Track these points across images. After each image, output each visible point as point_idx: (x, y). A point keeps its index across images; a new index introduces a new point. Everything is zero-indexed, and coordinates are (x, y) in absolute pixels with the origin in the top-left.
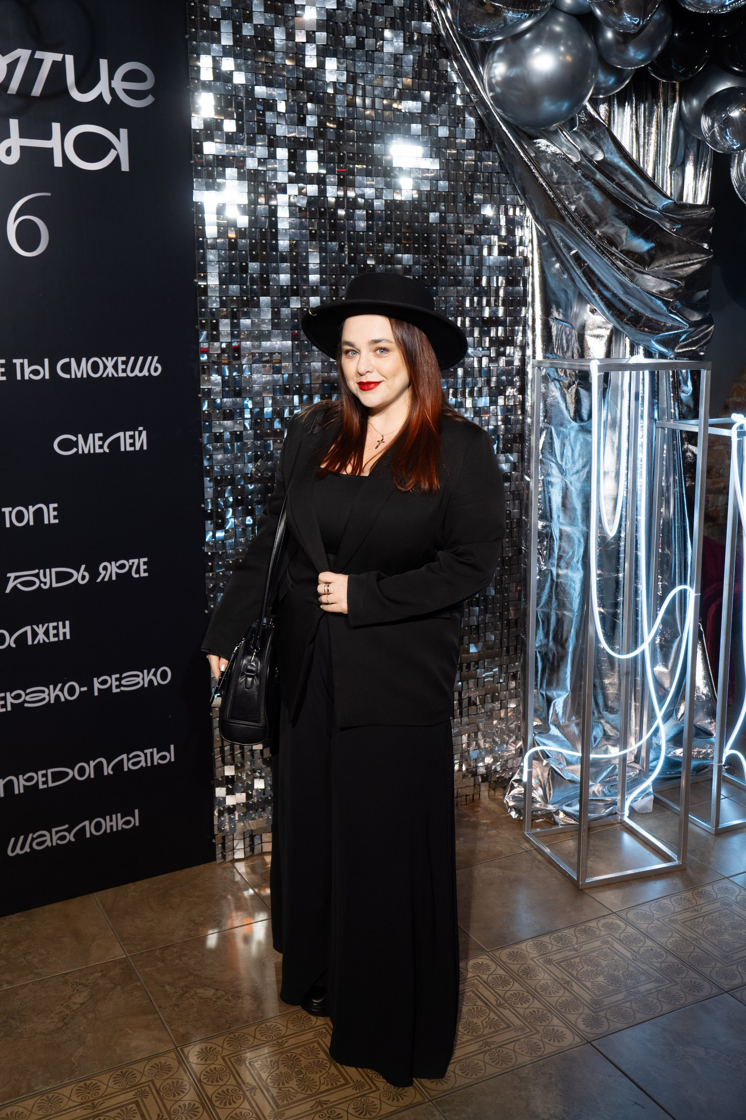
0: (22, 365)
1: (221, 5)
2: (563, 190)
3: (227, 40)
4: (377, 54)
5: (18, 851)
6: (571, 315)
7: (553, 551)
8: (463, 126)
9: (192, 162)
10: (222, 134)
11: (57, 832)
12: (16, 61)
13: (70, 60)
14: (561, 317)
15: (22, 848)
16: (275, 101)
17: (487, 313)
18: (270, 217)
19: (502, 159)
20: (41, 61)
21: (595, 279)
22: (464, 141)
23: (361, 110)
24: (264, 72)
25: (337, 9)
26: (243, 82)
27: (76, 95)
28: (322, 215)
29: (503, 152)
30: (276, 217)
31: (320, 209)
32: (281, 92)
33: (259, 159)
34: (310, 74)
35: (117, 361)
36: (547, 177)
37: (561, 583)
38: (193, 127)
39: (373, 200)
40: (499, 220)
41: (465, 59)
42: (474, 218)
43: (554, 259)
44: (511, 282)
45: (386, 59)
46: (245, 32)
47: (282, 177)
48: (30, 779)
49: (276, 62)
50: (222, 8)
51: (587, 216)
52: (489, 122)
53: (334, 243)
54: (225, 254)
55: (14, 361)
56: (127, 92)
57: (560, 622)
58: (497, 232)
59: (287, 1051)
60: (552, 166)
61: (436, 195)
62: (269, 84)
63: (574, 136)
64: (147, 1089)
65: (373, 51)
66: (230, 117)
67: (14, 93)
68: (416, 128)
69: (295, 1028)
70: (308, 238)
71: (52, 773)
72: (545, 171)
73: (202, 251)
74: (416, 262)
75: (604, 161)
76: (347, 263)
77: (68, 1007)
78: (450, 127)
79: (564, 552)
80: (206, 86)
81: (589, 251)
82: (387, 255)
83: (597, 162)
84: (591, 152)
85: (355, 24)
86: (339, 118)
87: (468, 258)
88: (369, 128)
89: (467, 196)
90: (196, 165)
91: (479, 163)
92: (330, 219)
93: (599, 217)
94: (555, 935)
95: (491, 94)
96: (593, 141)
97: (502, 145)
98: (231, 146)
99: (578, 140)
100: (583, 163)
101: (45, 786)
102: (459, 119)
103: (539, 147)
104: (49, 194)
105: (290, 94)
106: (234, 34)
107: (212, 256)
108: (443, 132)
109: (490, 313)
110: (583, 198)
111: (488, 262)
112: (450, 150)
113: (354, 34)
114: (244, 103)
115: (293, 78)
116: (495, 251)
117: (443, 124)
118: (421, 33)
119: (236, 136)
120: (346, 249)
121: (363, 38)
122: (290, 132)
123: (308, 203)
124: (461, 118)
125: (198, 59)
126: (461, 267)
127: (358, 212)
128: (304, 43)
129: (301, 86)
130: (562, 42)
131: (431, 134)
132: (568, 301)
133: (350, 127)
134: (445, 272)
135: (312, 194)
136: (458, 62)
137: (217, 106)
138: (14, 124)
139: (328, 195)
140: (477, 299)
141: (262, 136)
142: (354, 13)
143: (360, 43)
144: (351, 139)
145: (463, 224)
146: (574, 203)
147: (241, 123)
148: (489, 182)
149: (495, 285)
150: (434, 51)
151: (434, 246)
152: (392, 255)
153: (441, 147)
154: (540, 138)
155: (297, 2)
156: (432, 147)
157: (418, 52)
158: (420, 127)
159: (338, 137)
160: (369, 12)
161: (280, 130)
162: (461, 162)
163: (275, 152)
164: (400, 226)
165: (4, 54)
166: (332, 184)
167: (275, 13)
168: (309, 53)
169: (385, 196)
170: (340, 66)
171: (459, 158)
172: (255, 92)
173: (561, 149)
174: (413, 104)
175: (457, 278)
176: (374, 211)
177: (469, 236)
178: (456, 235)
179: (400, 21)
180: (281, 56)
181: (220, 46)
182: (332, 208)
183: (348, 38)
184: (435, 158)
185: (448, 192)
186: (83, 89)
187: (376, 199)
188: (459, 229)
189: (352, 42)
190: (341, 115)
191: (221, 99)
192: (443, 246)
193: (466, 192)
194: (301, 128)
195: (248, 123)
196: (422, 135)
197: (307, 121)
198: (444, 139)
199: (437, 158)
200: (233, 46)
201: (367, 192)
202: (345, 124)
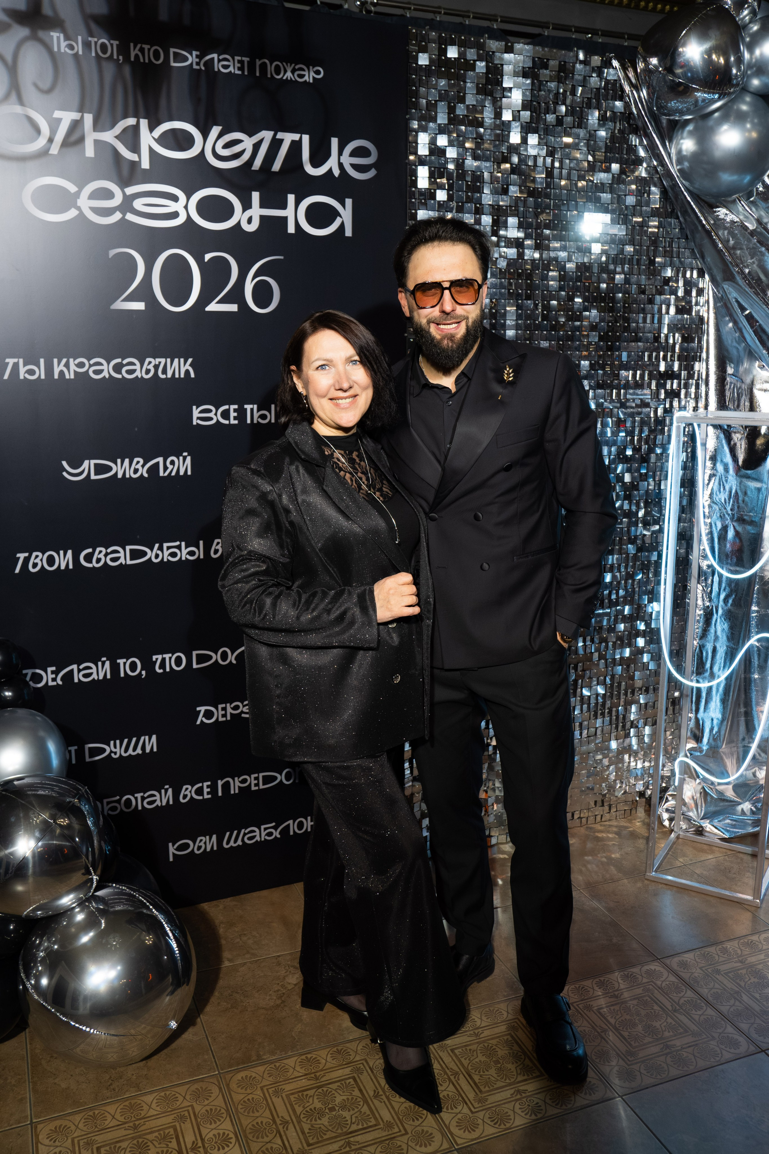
0: (252, 410)
1: (439, 88)
2: (738, 255)
3: (442, 119)
4: (574, 130)
5: (232, 843)
6: (741, 369)
8: (649, 196)
10: (435, 202)
11: (265, 829)
12: (261, 141)
13: (306, 139)
14: (733, 372)
15: (236, 841)
16: (481, 172)
17: (662, 367)
19: (684, 226)
20: (281, 141)
21: (765, 338)
22: (649, 209)
23: (558, 180)
24: (474, 147)
26: (454, 156)
27: (309, 169)
28: (519, 276)
29: (685, 219)
31: (518, 270)
32: (487, 165)
34: (514, 149)
36: (725, 242)
39: (565, 262)
40: (677, 281)
41: (654, 136)
42: (656, 280)
43: (727, 319)
44: (686, 339)
45: (582, 135)
46: (458, 112)
48: (244, 781)
49: (484, 138)
50: (440, 91)
51: (759, 279)
52: (674, 193)
53: (529, 302)
55: (246, 406)
56: (353, 166)
58: (674, 292)
59: (484, 1042)
60: (728, 233)
61: (621, 258)
62: (475, 158)
63: (750, 205)
64: (362, 1067)
65: (570, 128)
66: (441, 187)
67: (257, 169)
68: (606, 197)
69: (489, 1020)
70: (506, 296)
71: (263, 777)
72: (722, 237)
74: (602, 320)
76: (540, 320)
77: (283, 986)
78: (636, 196)
80: (422, 161)
81: (761, 312)
82: (575, 313)
84: (766, 220)
85: (556, 103)
86: (538, 188)
87: (649, 316)
88: (564, 198)
89: (650, 259)
92: (527, 279)
94: (720, 947)
95: (678, 167)
97: (685, 213)
99: (754, 209)
100: (758, 230)
101: (257, 788)
102: (645, 189)
103: (718, 216)
104: (282, 257)
105: (495, 167)
106: (449, 114)
108: (631, 200)
109: (665, 368)
110: (756, 263)
111: (666, 320)
112: (636, 217)
113: (555, 113)
114: (455, 175)
115: (499, 152)
116: (672, 310)
117: (631, 193)
118: (613, 112)
119: (447, 205)
120: (540, 307)
121: (562, 116)
122: (493, 201)
123: (508, 265)
124: (647, 189)
125: (416, 136)
126: (642, 325)
127: (551, 274)
128: (509, 121)
129: (506, 159)
130: (749, 120)
131: (618, 202)
132: (740, 356)
133: (548, 196)
134: (627, 329)
135: (511, 257)
136: (647, 139)
137: (430, 178)
138: (256, 196)
139: (526, 258)
140: (654, 354)
141: (469, 205)
142: (555, 94)
143: (560, 121)
144: (548, 207)
145: (645, 286)
146: (747, 266)
147: (451, 192)
148: (669, 247)
149: (671, 341)
150: (624, 127)
151: (619, 305)
152: (581, 313)
153: (627, 215)
154: (719, 207)
155: (505, 85)
156: (619, 214)
157: (610, 128)
158: (609, 196)
159: (537, 206)
160: (568, 93)
161: (485, 198)
162: (646, 228)
163: (480, 219)
164: (589, 286)
165: (250, 136)
166: (529, 247)
167: (485, 95)
168: (514, 130)
169: (577, 259)
170: (541, 141)
171: (644, 225)
172: (466, 165)
173: (738, 217)
174: (603, 175)
175: (638, 334)
176: (566, 273)
177: (650, 296)
178: (637, 295)
179: (595, 101)
180: (488, 133)
181: (436, 124)
182: (528, 270)
183: (548, 116)
184: (621, 224)
185: (632, 255)
186: (316, 164)
187: (567, 261)
188: (641, 290)
189: (552, 120)
190: (539, 185)
191: (434, 172)
192: (626, 305)
193: (649, 256)
194: (504, 197)
195: (457, 193)
196: (611, 203)
197: (509, 191)
198: (630, 207)
199: (624, 224)
200: (447, 124)
201: (560, 255)
202: (542, 193)
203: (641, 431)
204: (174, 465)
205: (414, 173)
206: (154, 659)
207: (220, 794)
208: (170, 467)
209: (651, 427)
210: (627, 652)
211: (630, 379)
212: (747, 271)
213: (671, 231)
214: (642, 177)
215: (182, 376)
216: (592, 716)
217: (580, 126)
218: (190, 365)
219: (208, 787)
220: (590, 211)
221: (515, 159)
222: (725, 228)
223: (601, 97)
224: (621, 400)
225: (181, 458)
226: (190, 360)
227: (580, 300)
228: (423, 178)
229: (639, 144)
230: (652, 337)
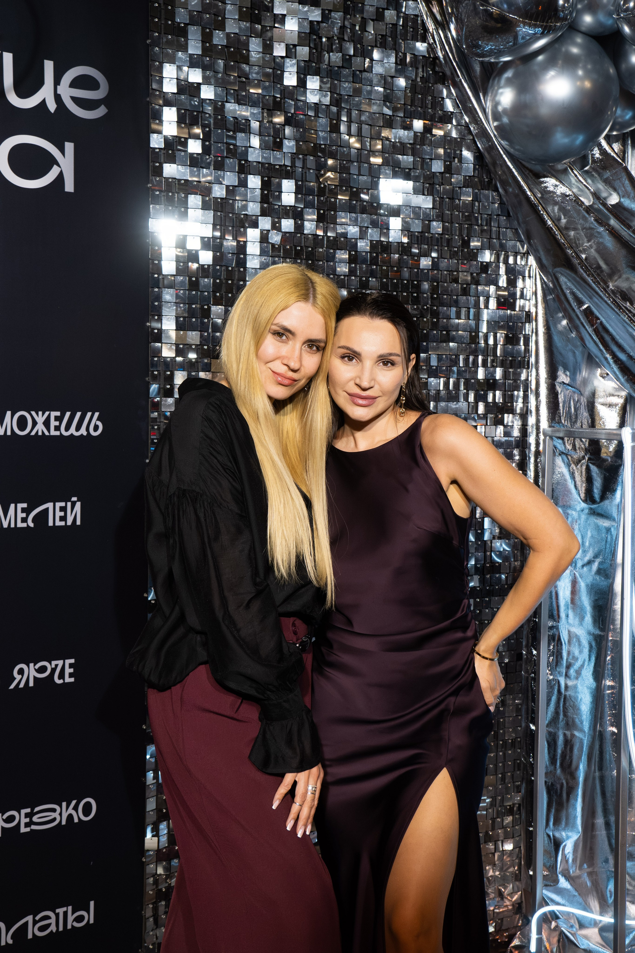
1: (190, 8)
2: (574, 236)
3: (195, 48)
4: (365, 75)
6: (579, 378)
7: (562, 657)
8: (460, 162)
9: (150, 185)
10: (186, 155)
14: (567, 380)
16: (247, 121)
17: (482, 375)
18: (238, 254)
19: (504, 199)
21: (607, 338)
22: (461, 178)
23: (346, 138)
24: (237, 88)
25: (322, 22)
26: (212, 97)
28: (298, 255)
29: (506, 191)
30: (245, 254)
31: (296, 247)
32: (255, 112)
33: (227, 187)
34: (288, 93)
35: (49, 416)
36: (556, 221)
37: (570, 696)
38: (152, 146)
39: (356, 240)
40: (498, 268)
41: (465, 85)
42: (471, 266)
43: (560, 315)
44: (510, 340)
45: (375, 81)
46: (216, 41)
47: (254, 208)
49: (250, 77)
50: (190, 12)
51: (599, 267)
52: (491, 157)
54: (184, 294)
56: (74, 99)
57: (569, 743)
58: (495, 283)
60: (560, 209)
61: (428, 238)
62: (240, 101)
63: (586, 176)
65: (361, 71)
66: (196, 137)
68: (407, 160)
72: (552, 214)
73: (156, 290)
75: (618, 205)
78: (445, 161)
79: (574, 657)
80: (169, 101)
81: (603, 306)
83: (611, 205)
84: (604, 195)
85: (342, 40)
86: (320, 144)
87: (464, 310)
88: (354, 159)
89: (463, 240)
90: (154, 188)
91: (477, 204)
92: (307, 260)
93: (611, 269)
95: (496, 124)
96: (607, 182)
97: (504, 184)
98: (195, 169)
99: (589, 181)
100: (596, 206)
102: (455, 153)
103: (546, 187)
105: (265, 115)
106: (203, 42)
107: (168, 295)
108: (438, 166)
109: (486, 375)
110: (595, 247)
111: (485, 315)
112: (445, 186)
113: (340, 51)
114: (213, 122)
115: (271, 96)
116: (493, 304)
117: (438, 157)
118: (414, 54)
119: (202, 158)
121: (350, 56)
122: (263, 157)
123: (282, 239)
124: (458, 152)
125: (160, 68)
126: (455, 321)
128: (282, 57)
129: (278, 107)
130: (581, 65)
131: (422, 168)
132: (577, 362)
133: (333, 156)
134: (437, 326)
135: (287, 230)
136: (457, 89)
137: (180, 123)
139: (306, 232)
140: (471, 358)
141: (231, 160)
142: (341, 27)
143: (347, 62)
144: (333, 169)
145: (458, 272)
146: (584, 251)
147: (207, 143)
148: (486, 225)
149: (491, 342)
150: (428, 75)
151: (425, 295)
153: (434, 183)
154: (547, 177)
155: (276, 11)
156: (424, 183)
157: (410, 76)
158: (411, 159)
159: (320, 168)
160: (358, 28)
161: (252, 154)
162: (457, 202)
163: (246, 179)
164: (387, 271)
166: (311, 220)
167: (252, 22)
168: (289, 70)
169: (371, 236)
170: (323, 86)
171: (455, 197)
172: (226, 110)
173: (570, 190)
174: (404, 133)
175: (451, 333)
176: (358, 253)
177: (465, 286)
178: (450, 284)
179: (392, 39)
180: (256, 71)
181: (186, 54)
182: (310, 247)
183: (333, 55)
184: (428, 195)
185: (442, 234)
186: (23, 94)
187: (360, 239)
188: (454, 277)
189: (337, 60)
190: (323, 141)
191: (186, 116)
192: (435, 296)
193: (462, 235)
194: (278, 154)
195: (216, 144)
196: (414, 168)
197: (284, 146)
198: (438, 174)
199: (430, 195)
200: (202, 55)
201: (350, 230)
202: (327, 152)
205: (158, 116)
211: (441, 388)
212: (584, 256)
213: (489, 205)
214: (451, 137)
220: (387, 177)
221: (291, 107)
222: (556, 203)
223: (399, 36)
228: (170, 122)
229: (447, 97)
230: (468, 336)
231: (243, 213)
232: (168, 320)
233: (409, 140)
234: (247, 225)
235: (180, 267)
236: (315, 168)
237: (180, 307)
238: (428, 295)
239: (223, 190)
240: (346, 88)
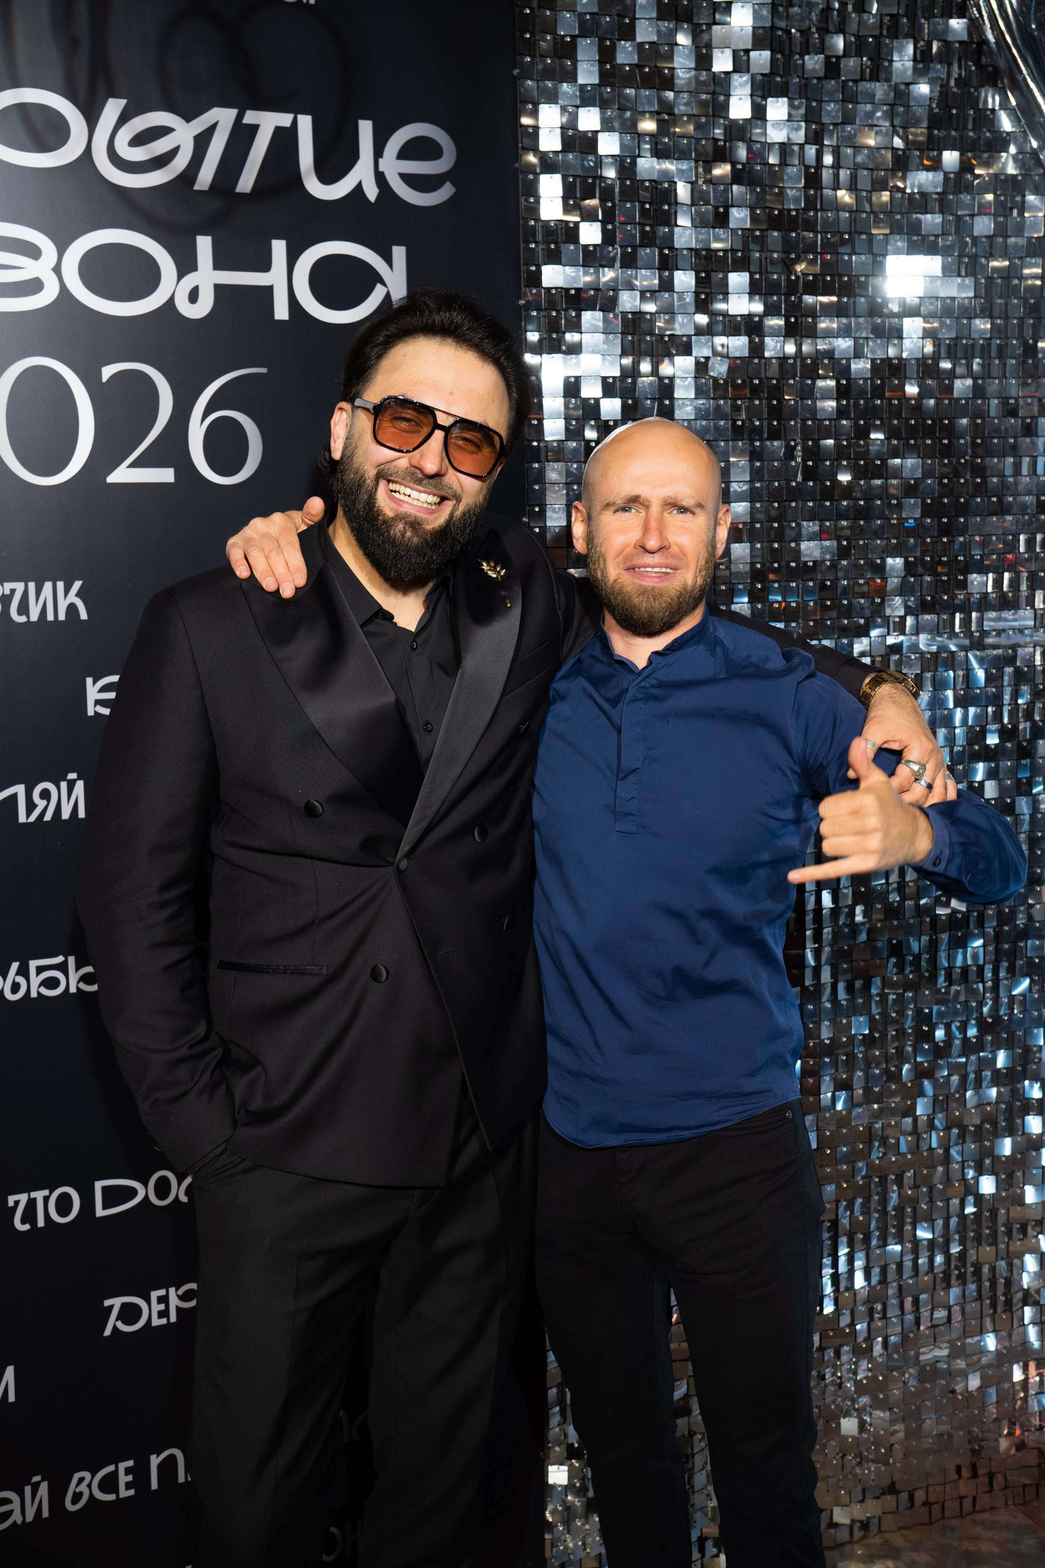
1: (579, 9)
3: (588, 75)
4: (862, 86)
8: (1021, 214)
9: (522, 302)
10: (577, 249)
12: (211, 130)
13: (305, 123)
16: (671, 182)
18: (660, 400)
20: (255, 128)
22: (1023, 241)
23: (832, 192)
24: (655, 132)
26: (616, 151)
27: (316, 188)
28: (755, 391)
30: (672, 398)
31: (751, 379)
32: (685, 167)
33: (643, 293)
34: (739, 131)
39: (849, 360)
41: (1031, 84)
45: (879, 95)
46: (621, 58)
47: (684, 325)
49: (676, 111)
50: (581, 16)
53: (776, 443)
56: (407, 178)
61: (966, 345)
62: (659, 153)
65: (855, 81)
66: (591, 217)
67: (206, 188)
68: (931, 220)
70: (730, 433)
73: (536, 465)
74: (928, 473)
76: (799, 479)
78: (995, 216)
80: (549, 165)
82: (873, 461)
85: (824, 31)
86: (790, 210)
87: (1026, 461)
88: (844, 227)
89: (1025, 345)
90: (528, 307)
92: (770, 399)
98: (592, 270)
102: (1014, 201)
104: (264, 370)
105: (701, 170)
106: (601, 63)
107: (554, 473)
108: (983, 226)
112: (996, 260)
113: (821, 50)
114: (617, 190)
115: (707, 139)
117: (983, 210)
118: (945, 42)
119: (601, 252)
120: (799, 453)
121: (838, 58)
122: (697, 240)
123: (730, 370)
124: (1018, 198)
125: (535, 114)
126: (1011, 479)
127: (821, 383)
128: (727, 73)
129: (721, 155)
131: (958, 232)
133: (810, 225)
134: (982, 490)
135: (737, 354)
136: (1018, 94)
137: (565, 198)
138: (204, 245)
139: (767, 354)
141: (648, 250)
142: (823, 10)
143: (832, 68)
144: (811, 248)
145: (1016, 399)
147: (610, 227)
150: (969, 73)
151: (962, 441)
152: (884, 461)
153: (976, 256)
156: (959, 256)
157: (939, 78)
158: (938, 219)
159: (788, 247)
160: (850, 8)
161: (681, 237)
162: (1016, 282)
163: (671, 279)
164: (900, 406)
165: (188, 118)
166: (775, 333)
167: (677, 20)
168: (739, 91)
169: (873, 352)
170: (793, 112)
171: (1012, 274)
172: (640, 169)
174: (927, 176)
175: (1004, 498)
176: (852, 381)
177: (1028, 421)
178: (1002, 419)
179: (908, 20)
180: (685, 100)
181: (575, 86)
182: (773, 379)
183: (809, 59)
184: (966, 276)
185: (991, 338)
186: (328, 176)
187: (855, 357)
188: (1009, 408)
189: (817, 67)
190: (793, 204)
191: (575, 185)
192: (979, 441)
193: (1023, 338)
194: (720, 232)
195: (623, 226)
196: (943, 234)
197: (731, 219)
198: (984, 240)
199: (971, 276)
200: (599, 85)
201: (839, 346)
202: (800, 221)
203: (1016, 695)
204: (49, 801)
205: (532, 189)
206: (11, 1203)
207: (154, 1485)
208: (41, 804)
209: (1036, 686)
210: (1006, 1147)
211: (990, 589)
214: (1007, 175)
215: (62, 617)
216: (938, 1280)
217: (875, 77)
218: (77, 595)
219: (128, 1471)
220: (897, 252)
221: (742, 153)
223: (919, 13)
224: (972, 633)
225: (64, 785)
226: (77, 585)
227: (881, 436)
228: (552, 199)
229: (1001, 108)
230: (1035, 502)
231: (668, 333)
232: (554, 511)
233: (936, 187)
234: (674, 352)
235: (571, 427)
236: (780, 249)
237: (573, 490)
238: (966, 441)
239: (635, 300)
240: (832, 110)
